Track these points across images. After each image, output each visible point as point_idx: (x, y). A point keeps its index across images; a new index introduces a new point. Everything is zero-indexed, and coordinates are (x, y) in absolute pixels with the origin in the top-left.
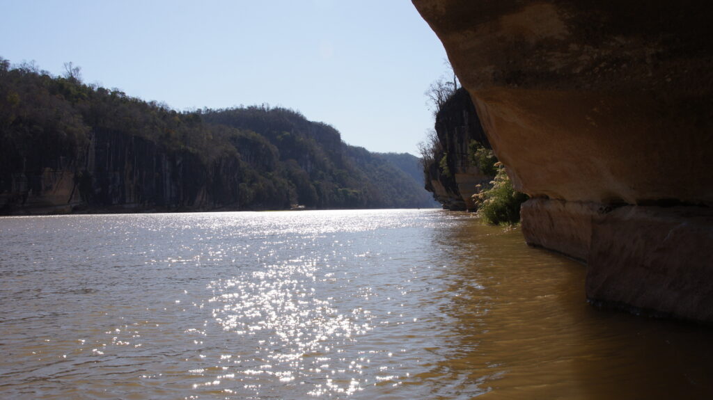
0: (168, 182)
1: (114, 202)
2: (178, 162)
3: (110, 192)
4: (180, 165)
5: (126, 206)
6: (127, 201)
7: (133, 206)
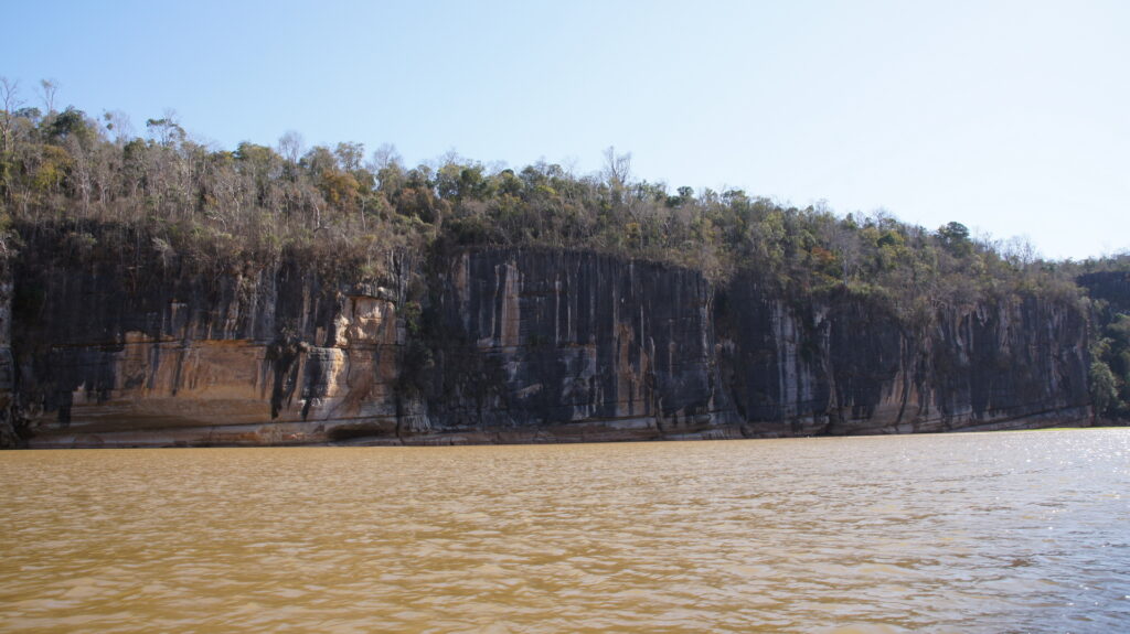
0: (790, 367)
1: (577, 416)
2: (818, 319)
3: (566, 392)
4: (823, 324)
5: (617, 425)
6: (619, 413)
7: (639, 424)
